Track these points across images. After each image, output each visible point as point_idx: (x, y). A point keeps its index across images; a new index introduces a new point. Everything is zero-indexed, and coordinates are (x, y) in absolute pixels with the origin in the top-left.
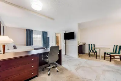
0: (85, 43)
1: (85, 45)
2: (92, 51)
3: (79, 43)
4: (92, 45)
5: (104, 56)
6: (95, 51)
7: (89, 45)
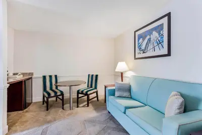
0: (32, 74)
1: (31, 78)
2: (52, 94)
3: (11, 74)
4: (50, 77)
5: (76, 97)
6: (59, 93)
7: (44, 77)
